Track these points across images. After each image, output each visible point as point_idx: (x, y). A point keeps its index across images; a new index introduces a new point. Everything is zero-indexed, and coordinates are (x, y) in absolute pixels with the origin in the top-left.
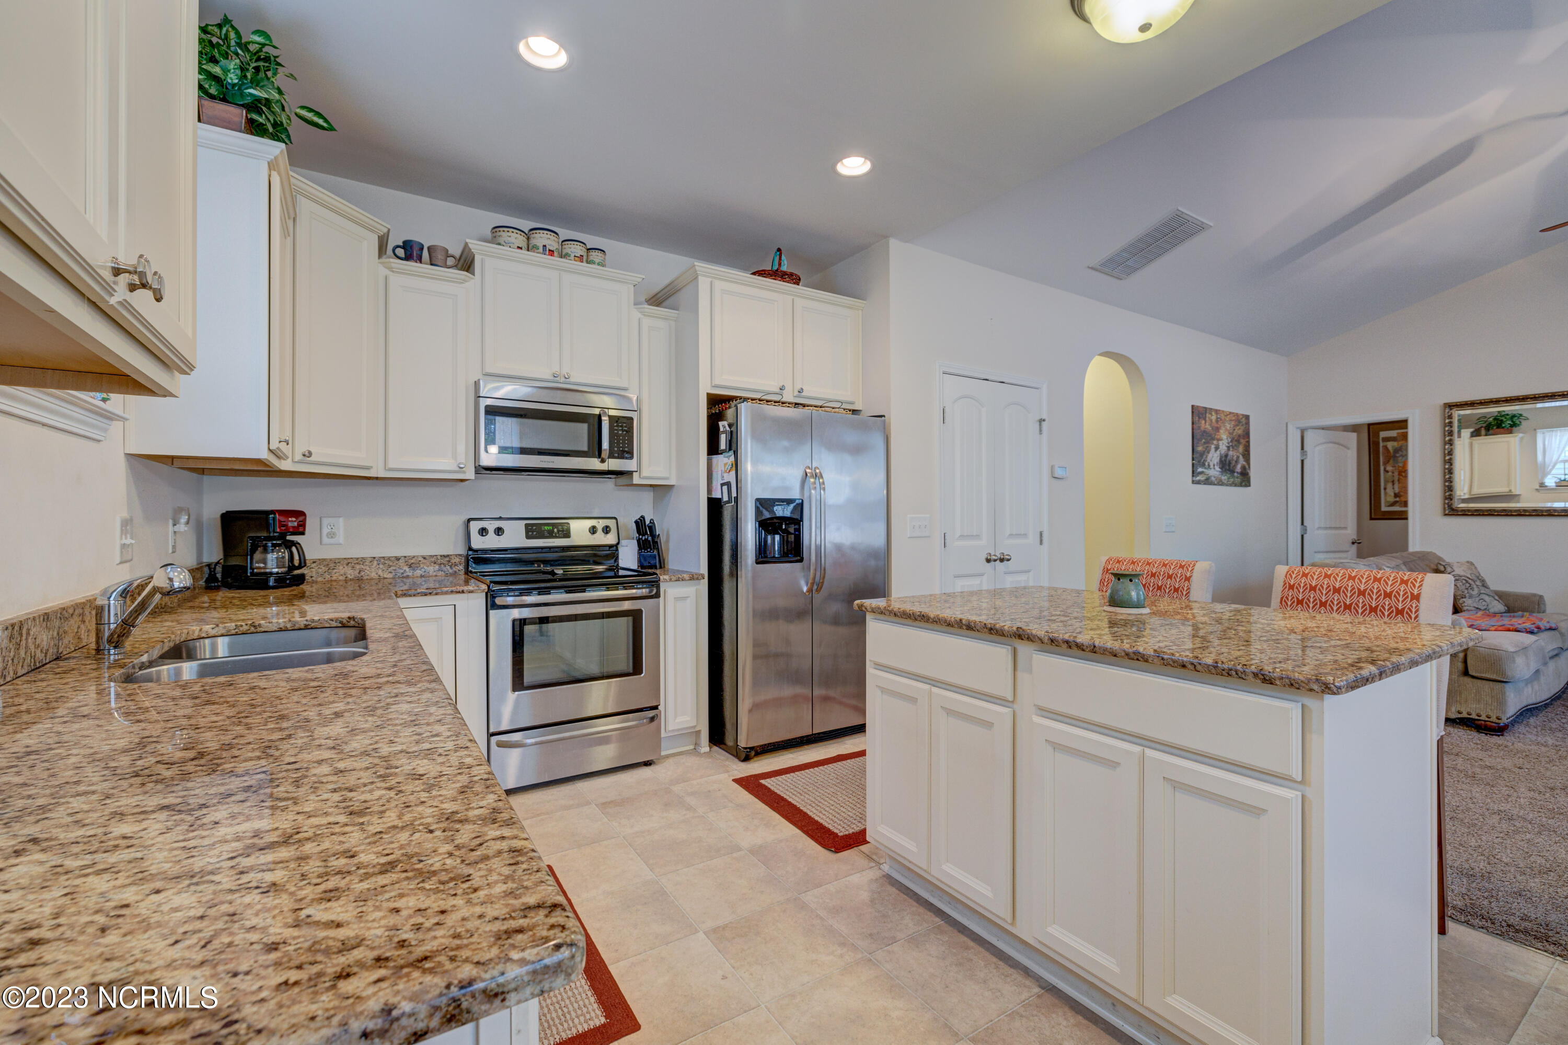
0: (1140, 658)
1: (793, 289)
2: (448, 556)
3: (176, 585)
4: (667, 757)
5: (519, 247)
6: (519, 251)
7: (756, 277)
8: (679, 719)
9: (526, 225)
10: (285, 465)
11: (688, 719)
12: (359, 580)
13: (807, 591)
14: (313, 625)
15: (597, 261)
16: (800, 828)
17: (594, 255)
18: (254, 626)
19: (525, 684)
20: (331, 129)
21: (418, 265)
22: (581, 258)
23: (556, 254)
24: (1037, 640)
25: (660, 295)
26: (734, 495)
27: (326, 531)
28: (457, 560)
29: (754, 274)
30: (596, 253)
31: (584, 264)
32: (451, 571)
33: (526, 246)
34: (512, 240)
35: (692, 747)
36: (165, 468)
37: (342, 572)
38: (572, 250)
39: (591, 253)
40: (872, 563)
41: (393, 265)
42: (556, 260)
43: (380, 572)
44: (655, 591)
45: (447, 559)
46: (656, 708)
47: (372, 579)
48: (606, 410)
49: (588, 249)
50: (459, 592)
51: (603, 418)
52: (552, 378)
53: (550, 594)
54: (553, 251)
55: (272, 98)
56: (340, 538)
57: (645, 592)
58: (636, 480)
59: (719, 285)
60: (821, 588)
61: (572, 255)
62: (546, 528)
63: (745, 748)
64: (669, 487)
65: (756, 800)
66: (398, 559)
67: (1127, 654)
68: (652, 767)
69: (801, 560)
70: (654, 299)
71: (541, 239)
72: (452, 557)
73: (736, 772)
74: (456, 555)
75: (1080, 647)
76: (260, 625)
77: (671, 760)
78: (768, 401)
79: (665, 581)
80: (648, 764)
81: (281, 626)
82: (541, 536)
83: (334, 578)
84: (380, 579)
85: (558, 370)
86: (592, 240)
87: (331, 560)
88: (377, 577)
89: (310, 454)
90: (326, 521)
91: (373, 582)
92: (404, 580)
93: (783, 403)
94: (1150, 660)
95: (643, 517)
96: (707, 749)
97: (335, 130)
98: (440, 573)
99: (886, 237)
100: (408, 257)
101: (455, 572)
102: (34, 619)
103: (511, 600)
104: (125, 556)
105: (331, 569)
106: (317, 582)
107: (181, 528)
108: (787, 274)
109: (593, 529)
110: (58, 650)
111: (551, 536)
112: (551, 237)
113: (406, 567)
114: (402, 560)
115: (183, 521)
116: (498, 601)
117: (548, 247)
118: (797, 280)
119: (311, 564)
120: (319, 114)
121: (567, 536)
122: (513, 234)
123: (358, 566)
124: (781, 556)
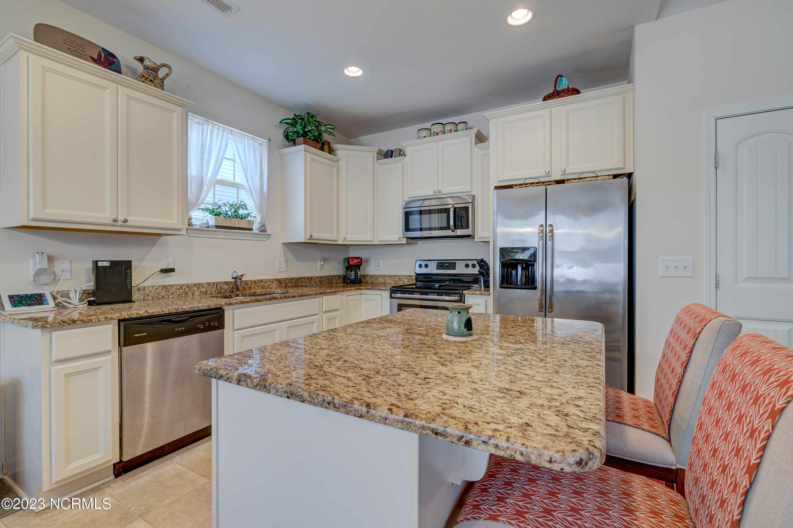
6: (425, 138)
9: (428, 125)
10: (339, 242)
12: (384, 283)
13: (540, 308)
15: (461, 129)
17: (461, 127)
21: (390, 159)
22: (451, 131)
23: (439, 133)
27: (377, 265)
29: (544, 99)
31: (454, 133)
33: (430, 135)
34: (423, 134)
37: (380, 280)
38: (447, 128)
41: (379, 162)
42: (440, 136)
43: (390, 281)
44: (460, 299)
45: (411, 277)
48: (455, 205)
49: (456, 125)
50: (381, 290)
51: (452, 209)
52: (433, 194)
53: (413, 294)
56: (381, 267)
57: (457, 298)
58: (476, 239)
60: (552, 308)
61: (447, 131)
62: (446, 264)
66: (395, 276)
69: (534, 288)
71: (435, 128)
82: (443, 268)
85: (436, 189)
86: (456, 119)
87: (377, 275)
88: (389, 283)
90: (377, 261)
91: (388, 285)
95: (482, 259)
99: (633, 26)
100: (388, 157)
102: (220, 282)
103: (399, 295)
104: (281, 270)
105: (377, 279)
106: (373, 283)
107: (322, 263)
108: (561, 92)
109: (467, 266)
110: (232, 290)
111: (448, 268)
112: (438, 126)
113: (398, 280)
114: (397, 277)
115: (323, 261)
116: (393, 295)
117: (436, 132)
118: (577, 92)
119: (372, 276)
120: (331, 125)
121: (454, 269)
122: (423, 132)
123: (384, 278)
124: (522, 285)
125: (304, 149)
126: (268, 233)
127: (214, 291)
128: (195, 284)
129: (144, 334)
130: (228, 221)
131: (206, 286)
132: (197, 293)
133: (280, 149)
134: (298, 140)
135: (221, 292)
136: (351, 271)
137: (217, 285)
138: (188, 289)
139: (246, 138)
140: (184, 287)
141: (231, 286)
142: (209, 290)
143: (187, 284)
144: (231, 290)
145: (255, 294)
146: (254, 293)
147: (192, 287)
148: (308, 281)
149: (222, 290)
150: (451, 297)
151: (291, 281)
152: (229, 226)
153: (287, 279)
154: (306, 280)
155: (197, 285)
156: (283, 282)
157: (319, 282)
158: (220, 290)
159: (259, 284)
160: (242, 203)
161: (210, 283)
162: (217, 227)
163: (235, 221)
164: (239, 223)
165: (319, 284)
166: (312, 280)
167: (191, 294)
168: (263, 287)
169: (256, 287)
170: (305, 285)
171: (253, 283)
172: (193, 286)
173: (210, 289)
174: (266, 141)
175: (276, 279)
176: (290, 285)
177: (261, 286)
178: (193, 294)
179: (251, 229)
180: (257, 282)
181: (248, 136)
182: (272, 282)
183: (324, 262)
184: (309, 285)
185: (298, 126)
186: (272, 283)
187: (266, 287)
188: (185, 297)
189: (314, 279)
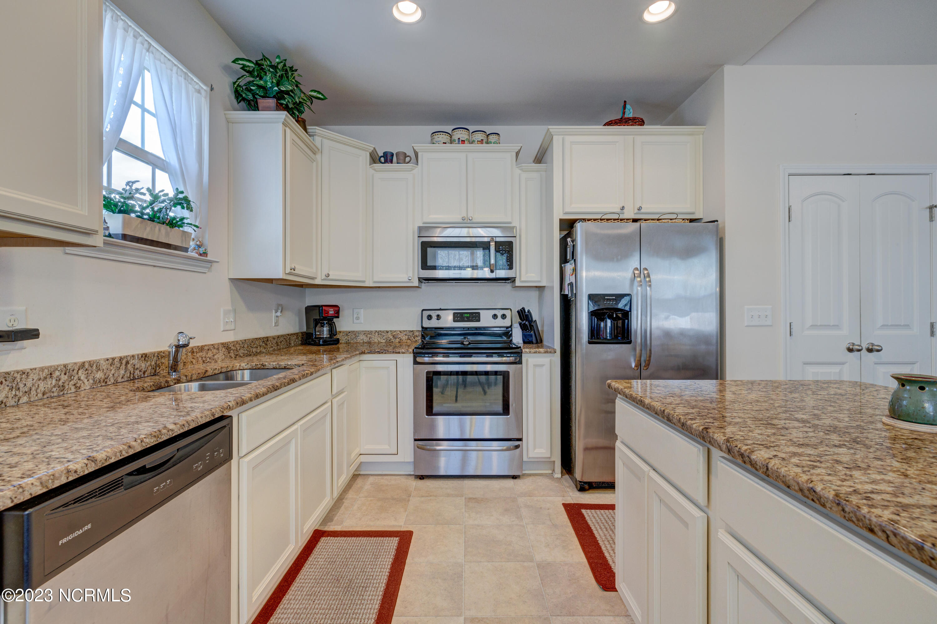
0: (815, 499)
1: (639, 130)
2: (413, 331)
3: (181, 343)
4: (530, 475)
5: (444, 143)
6: (445, 145)
7: (606, 127)
8: (537, 451)
9: (449, 129)
10: (318, 282)
11: (544, 451)
12: (369, 343)
13: (636, 366)
14: (288, 367)
15: (493, 141)
16: (588, 558)
17: (492, 138)
18: (263, 365)
19: (434, 412)
20: (325, 98)
21: (390, 164)
22: (481, 142)
23: (466, 142)
24: (717, 445)
25: (538, 155)
26: (574, 292)
27: (355, 316)
28: (417, 334)
29: (605, 125)
30: (493, 136)
31: (484, 145)
32: (414, 340)
33: (449, 141)
34: (440, 139)
35: (550, 472)
36: (269, 285)
37: (362, 338)
38: (476, 137)
39: (490, 137)
40: (703, 347)
41: (376, 167)
42: (467, 145)
43: (379, 339)
44: (518, 359)
45: (412, 333)
46: (520, 440)
47: (375, 343)
48: (495, 238)
49: (488, 136)
50: (397, 353)
51: (491, 244)
52: (461, 221)
53: (449, 357)
54: (464, 141)
55: (288, 90)
56: (362, 320)
57: (512, 359)
58: (518, 283)
59: (569, 139)
60: (649, 365)
61: (476, 141)
62: (466, 315)
63: (580, 482)
64: (544, 287)
65: (570, 524)
66: (387, 332)
67: (801, 490)
68: (515, 481)
69: (630, 343)
70: (536, 160)
71: (459, 134)
72: (415, 332)
73: (569, 498)
74: (417, 331)
75: (753, 464)
76: (265, 365)
77: (531, 478)
78: (608, 220)
79: (526, 352)
80: (514, 477)
81: (274, 366)
82: (462, 320)
83: (358, 341)
84: (379, 343)
85: (465, 216)
86: (489, 129)
87: (357, 331)
88: (377, 341)
89: (329, 275)
90: (355, 311)
91: (376, 345)
92: (391, 344)
93: (621, 220)
94: (828, 505)
95: (523, 309)
96: (560, 476)
97: (327, 99)
98: (409, 341)
99: (721, 66)
100: (386, 161)
101: (416, 341)
102: (133, 356)
103: (426, 359)
104: (228, 327)
105: (356, 337)
106: (350, 343)
107: (279, 314)
108: (631, 120)
109: (495, 316)
110: (155, 371)
111: (469, 320)
112: (464, 132)
113: (391, 337)
114: (390, 333)
115: (279, 311)
116: (419, 359)
117: (461, 139)
118: (641, 122)
119: (348, 333)
120: (319, 92)
121: (479, 320)
122: (442, 136)
123: (369, 336)
124: (612, 339)
125: (285, 120)
126: (209, 258)
127: (121, 377)
128: (83, 364)
129: (86, 528)
130: (148, 229)
131: (104, 368)
132: (87, 385)
133: (226, 111)
134: (262, 102)
135: (134, 377)
136: (323, 326)
137: (127, 363)
138: (66, 377)
139: (175, 69)
140: (57, 373)
141: (153, 363)
142: (111, 375)
143: (65, 366)
144: (153, 371)
145: (207, 375)
146: (205, 373)
147: (75, 371)
148: (264, 345)
149: (137, 372)
150: (504, 358)
151: (242, 346)
152: (150, 238)
153: (237, 342)
154: (261, 343)
155: (87, 366)
156: (232, 347)
157: (275, 345)
158: (132, 372)
159: (198, 355)
160: (181, 196)
161: (113, 359)
162: (125, 237)
163: (160, 230)
164: (167, 234)
165: (276, 348)
166: (268, 343)
167: (73, 388)
168: (204, 359)
169: (194, 361)
170: (260, 352)
171: (190, 354)
172: (76, 369)
173: (113, 372)
174: (205, 87)
175: (222, 344)
176: (241, 352)
177: (202, 358)
178: (77, 388)
179: (186, 250)
180: (195, 350)
181: (179, 67)
182: (218, 349)
183: (281, 312)
184: (264, 351)
185: (268, 77)
186: (217, 351)
187: (208, 360)
188: (59, 396)
189: (270, 340)
